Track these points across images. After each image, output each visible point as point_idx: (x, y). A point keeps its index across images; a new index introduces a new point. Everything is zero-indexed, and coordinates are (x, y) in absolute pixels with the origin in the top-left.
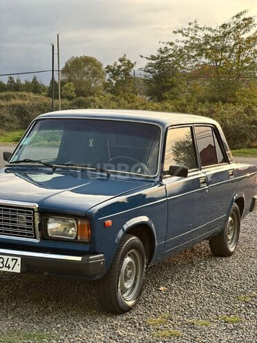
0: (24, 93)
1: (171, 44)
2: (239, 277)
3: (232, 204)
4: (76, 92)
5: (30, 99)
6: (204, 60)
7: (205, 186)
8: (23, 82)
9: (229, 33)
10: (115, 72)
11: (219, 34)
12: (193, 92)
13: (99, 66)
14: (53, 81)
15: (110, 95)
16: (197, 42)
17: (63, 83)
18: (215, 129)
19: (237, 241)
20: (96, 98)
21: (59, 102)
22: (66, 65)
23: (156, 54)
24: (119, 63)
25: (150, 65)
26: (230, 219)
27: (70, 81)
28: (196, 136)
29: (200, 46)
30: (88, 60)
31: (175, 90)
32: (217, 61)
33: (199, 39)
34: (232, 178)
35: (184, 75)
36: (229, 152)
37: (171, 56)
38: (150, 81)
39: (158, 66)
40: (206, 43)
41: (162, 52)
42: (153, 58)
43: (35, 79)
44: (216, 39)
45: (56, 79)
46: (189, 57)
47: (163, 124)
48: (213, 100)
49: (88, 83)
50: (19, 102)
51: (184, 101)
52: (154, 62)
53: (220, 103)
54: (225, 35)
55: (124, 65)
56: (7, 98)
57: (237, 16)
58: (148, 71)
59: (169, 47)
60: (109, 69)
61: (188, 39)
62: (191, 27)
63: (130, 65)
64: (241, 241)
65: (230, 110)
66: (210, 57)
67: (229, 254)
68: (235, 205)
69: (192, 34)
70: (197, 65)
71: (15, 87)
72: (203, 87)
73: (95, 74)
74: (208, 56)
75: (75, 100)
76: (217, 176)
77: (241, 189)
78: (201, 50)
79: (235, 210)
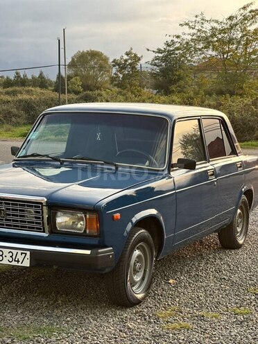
0: (30, 88)
1: (178, 37)
2: (248, 269)
3: (240, 197)
4: (83, 86)
5: (36, 94)
6: (211, 52)
7: (213, 179)
8: (29, 77)
9: (236, 25)
10: (121, 65)
11: (226, 27)
12: (200, 86)
13: (106, 60)
14: (59, 76)
15: (116, 89)
16: (203, 35)
17: (69, 78)
18: (223, 122)
19: (246, 233)
20: (103, 93)
21: (66, 96)
22: (73, 59)
23: (162, 47)
24: (126, 57)
25: (157, 58)
26: (239, 211)
27: (76, 75)
28: (204, 129)
29: (207, 38)
30: (94, 55)
31: (182, 83)
32: (224, 54)
33: (206, 32)
34: (241, 170)
35: (191, 68)
36: (237, 144)
37: (178, 49)
38: (157, 74)
39: (164, 59)
40: (213, 35)
41: (168, 45)
42: (159, 51)
43: (41, 74)
44: (223, 31)
45: (63, 74)
46: (196, 50)
47: (170, 117)
48: (220, 93)
49: (95, 78)
50: (26, 97)
51: (192, 94)
52: (160, 55)
53: (228, 95)
54: (232, 27)
55: (131, 58)
56: (14, 93)
57: (244, 8)
58: (155, 65)
59: (176, 40)
60: (116, 63)
61: (195, 31)
62: (198, 19)
63: (137, 59)
64: (250, 233)
65: (238, 103)
66: (217, 50)
67: (238, 246)
68: (244, 197)
69: (198, 27)
70: (204, 58)
71: (22, 82)
72: (211, 79)
73: (101, 68)
74: (215, 48)
75: (81, 95)
76: (225, 168)
77: (250, 181)
78: (208, 42)
79: (244, 203)
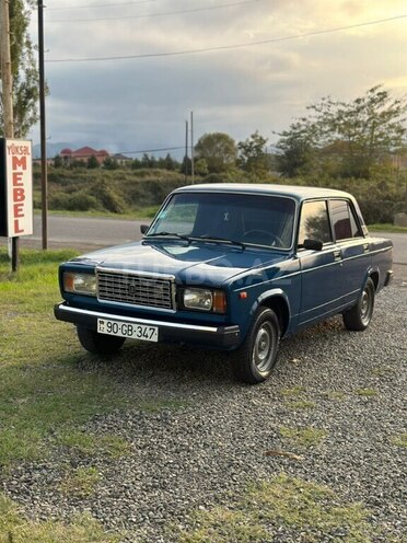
0: (158, 170)
1: (304, 120)
2: (373, 351)
3: (366, 278)
4: (208, 168)
5: (163, 175)
6: (337, 135)
7: (339, 260)
8: (157, 159)
9: (363, 108)
10: (247, 148)
11: (352, 109)
12: (325, 168)
13: (232, 142)
14: (186, 159)
15: (241, 172)
16: (330, 117)
17: (196, 160)
18: (350, 204)
19: (370, 316)
20: (229, 175)
21: (193, 178)
22: (199, 142)
23: (288, 130)
24: (251, 140)
25: (282, 141)
26: (364, 293)
27: (202, 157)
28: (331, 211)
29: (333, 121)
30: (220, 137)
31: (307, 165)
32: (350, 136)
33: (331, 115)
34: (367, 252)
35: (317, 150)
36: (364, 227)
37: (303, 132)
38: (283, 157)
39: (290, 142)
40: (340, 118)
41: (294, 128)
42: (285, 134)
43: (168, 156)
44: (350, 114)
45: (190, 157)
46: (322, 133)
47: (298, 198)
48: (345, 175)
49: (221, 159)
50: (153, 178)
51: (316, 177)
52: (286, 138)
53: (353, 178)
54: (359, 110)
55: (257, 141)
56: (142, 174)
57: (372, 90)
58: (281, 147)
59: (302, 122)
60: (241, 145)
61: (321, 114)
62: (325, 102)
63: (262, 141)
64: (374, 315)
65: (364, 185)
66: (343, 132)
67: (363, 328)
68: (369, 279)
69: (325, 109)
70: (330, 141)
71: (150, 164)
72: (336, 162)
73: (227, 150)
74: (341, 131)
75: (207, 177)
76: (351, 251)
77: (377, 263)
78: (334, 125)
79: (370, 285)
